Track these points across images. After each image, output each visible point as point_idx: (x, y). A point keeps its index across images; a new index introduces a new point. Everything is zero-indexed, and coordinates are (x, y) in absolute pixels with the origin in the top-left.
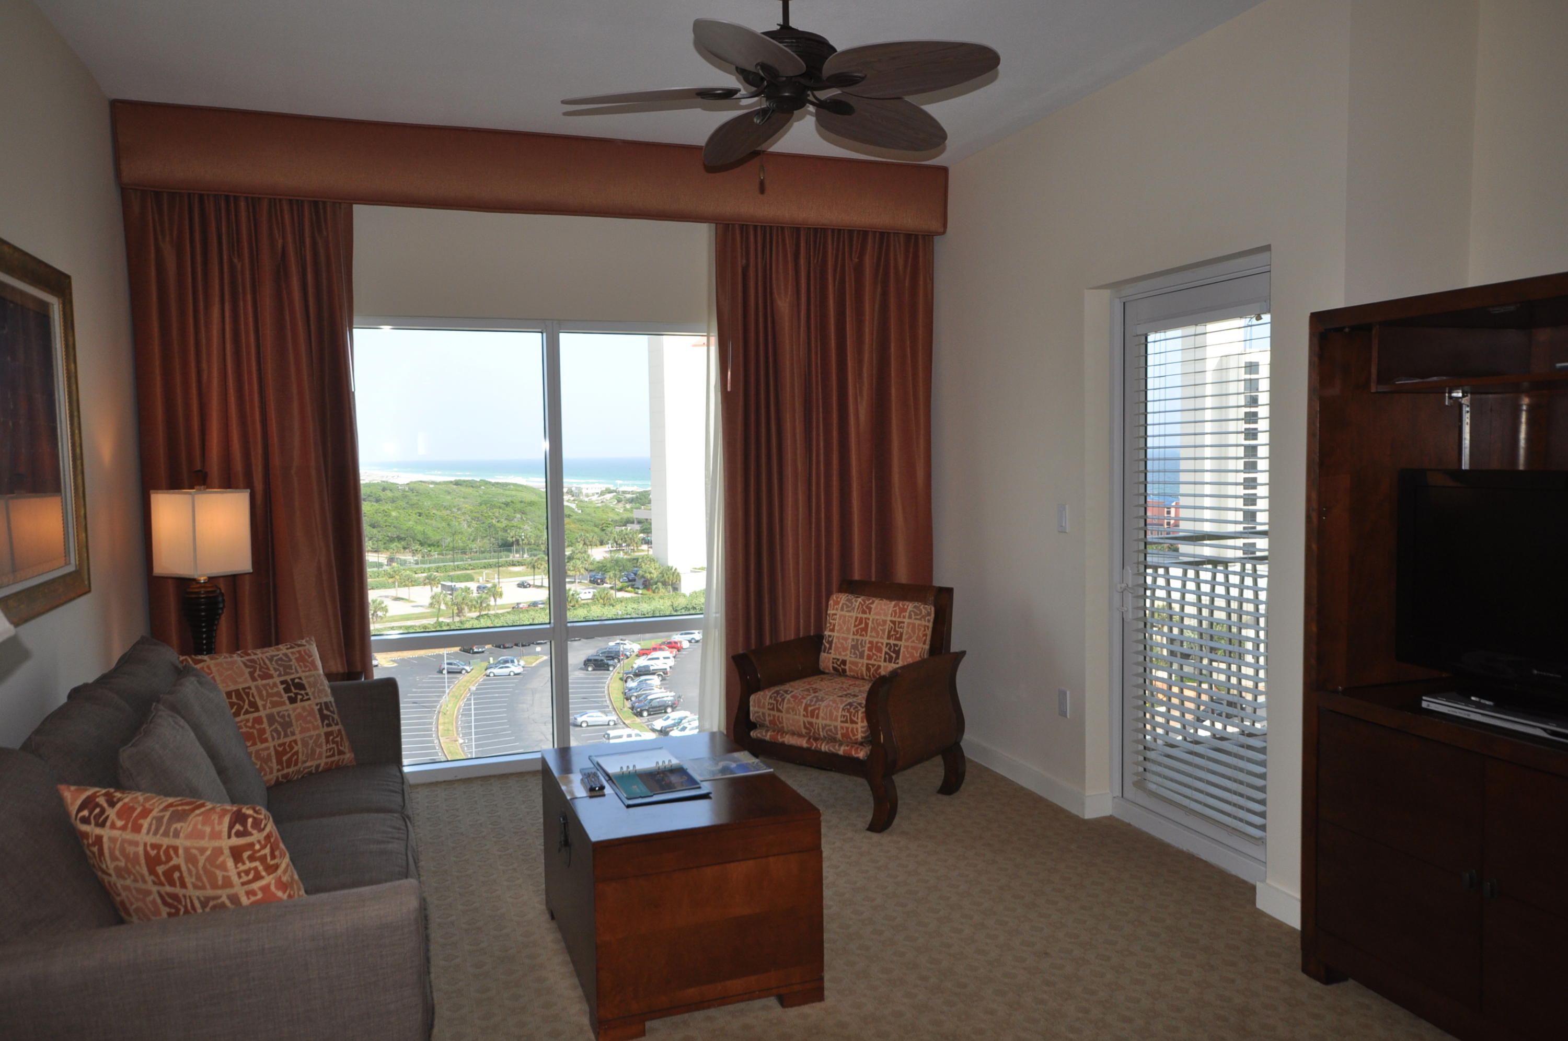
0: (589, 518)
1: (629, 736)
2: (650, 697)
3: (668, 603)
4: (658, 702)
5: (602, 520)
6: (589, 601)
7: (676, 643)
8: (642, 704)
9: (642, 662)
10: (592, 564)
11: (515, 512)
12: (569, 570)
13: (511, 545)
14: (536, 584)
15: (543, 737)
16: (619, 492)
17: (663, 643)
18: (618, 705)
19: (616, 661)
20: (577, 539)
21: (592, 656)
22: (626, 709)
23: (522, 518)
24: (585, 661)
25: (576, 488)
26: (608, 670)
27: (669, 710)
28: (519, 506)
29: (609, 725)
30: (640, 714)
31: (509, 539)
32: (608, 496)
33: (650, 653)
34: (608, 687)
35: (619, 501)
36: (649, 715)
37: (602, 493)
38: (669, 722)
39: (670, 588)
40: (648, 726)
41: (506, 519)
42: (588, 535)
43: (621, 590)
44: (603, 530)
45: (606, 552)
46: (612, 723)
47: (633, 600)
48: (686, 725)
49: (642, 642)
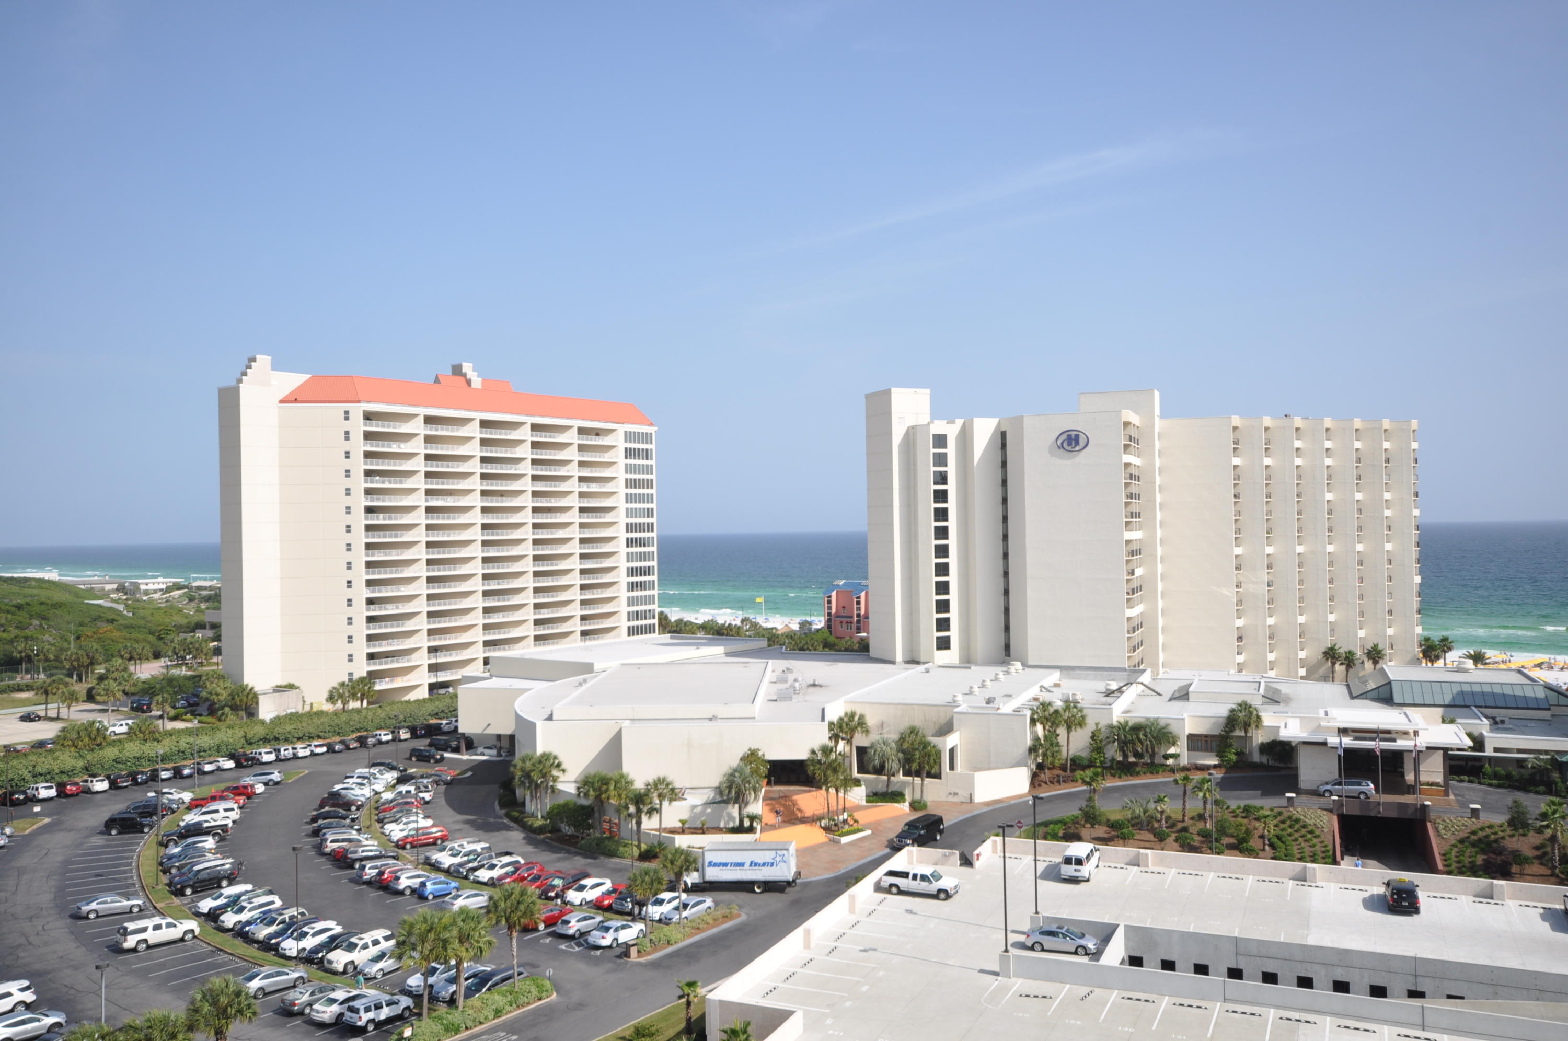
0: (142, 623)
1: (157, 927)
2: (196, 868)
3: (239, 733)
4: (208, 874)
5: (160, 625)
6: (122, 737)
7: (245, 787)
8: (185, 878)
9: (192, 818)
10: (134, 685)
11: (31, 617)
12: (99, 694)
13: (19, 662)
14: (49, 715)
15: (23, 941)
16: (192, 587)
17: (227, 789)
18: (148, 881)
19: (155, 818)
20: (119, 651)
21: (120, 813)
22: (160, 887)
23: (41, 626)
24: (107, 822)
25: (131, 583)
26: (143, 832)
27: (224, 883)
28: (37, 609)
29: (131, 912)
30: (180, 893)
31: (15, 654)
32: (177, 593)
33: (206, 804)
34: (139, 857)
35: (191, 599)
36: (194, 892)
37: (168, 590)
38: (221, 901)
39: (242, 713)
40: (190, 909)
41: (17, 627)
42: (136, 646)
43: (174, 718)
44: (162, 639)
45: (162, 667)
46: (136, 910)
47: (188, 732)
48: (244, 904)
49: (197, 789)
